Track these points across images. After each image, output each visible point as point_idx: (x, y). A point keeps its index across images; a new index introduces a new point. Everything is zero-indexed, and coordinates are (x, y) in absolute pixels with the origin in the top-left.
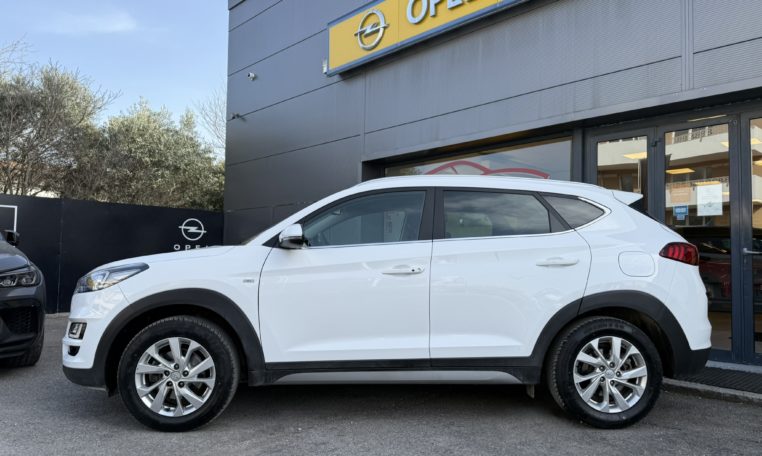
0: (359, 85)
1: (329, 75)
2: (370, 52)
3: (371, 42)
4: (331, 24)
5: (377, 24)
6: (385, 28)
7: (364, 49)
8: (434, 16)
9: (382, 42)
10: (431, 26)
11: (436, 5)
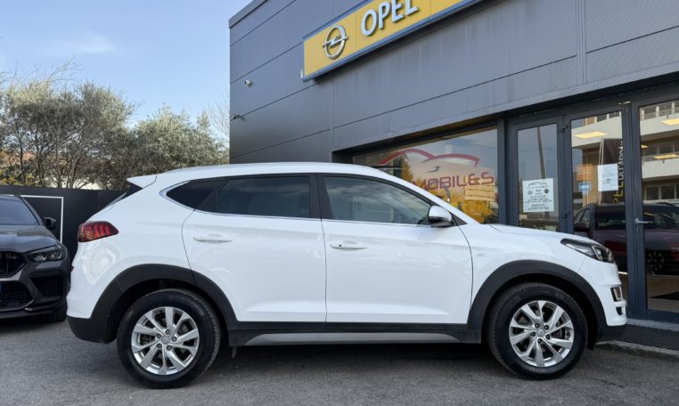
0: (330, 88)
1: (306, 81)
2: (335, 61)
3: (335, 52)
4: (305, 37)
5: (340, 37)
6: (345, 40)
7: (331, 58)
8: (383, 29)
9: (344, 52)
10: (381, 37)
11: (384, 19)
